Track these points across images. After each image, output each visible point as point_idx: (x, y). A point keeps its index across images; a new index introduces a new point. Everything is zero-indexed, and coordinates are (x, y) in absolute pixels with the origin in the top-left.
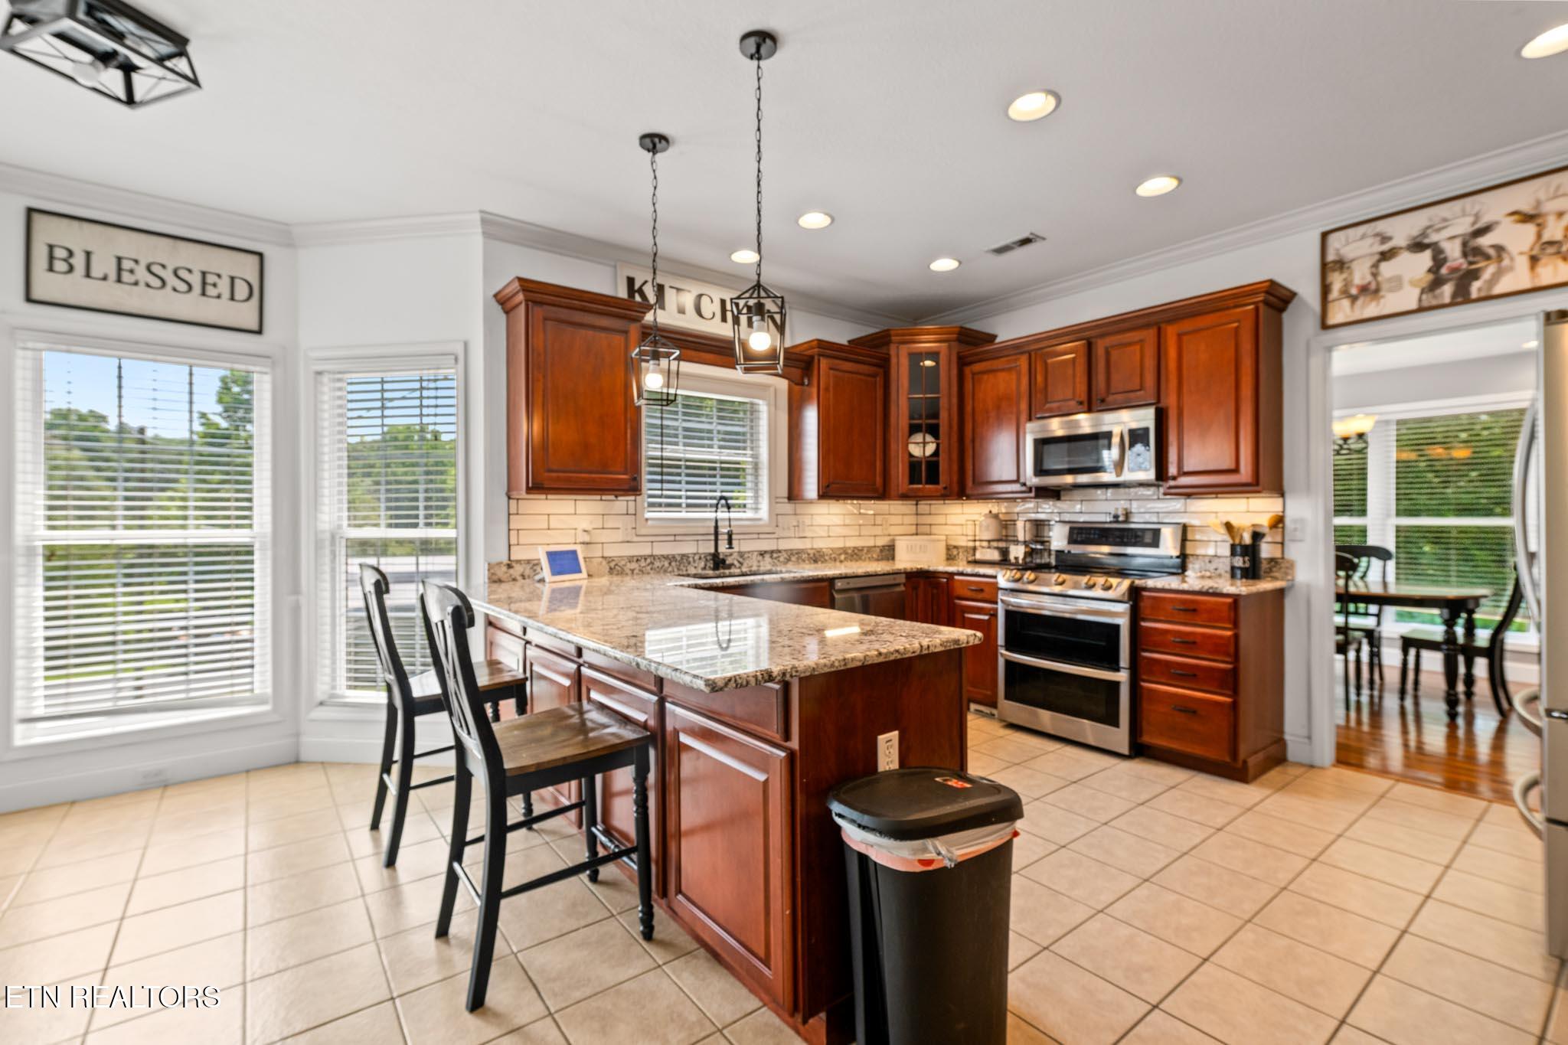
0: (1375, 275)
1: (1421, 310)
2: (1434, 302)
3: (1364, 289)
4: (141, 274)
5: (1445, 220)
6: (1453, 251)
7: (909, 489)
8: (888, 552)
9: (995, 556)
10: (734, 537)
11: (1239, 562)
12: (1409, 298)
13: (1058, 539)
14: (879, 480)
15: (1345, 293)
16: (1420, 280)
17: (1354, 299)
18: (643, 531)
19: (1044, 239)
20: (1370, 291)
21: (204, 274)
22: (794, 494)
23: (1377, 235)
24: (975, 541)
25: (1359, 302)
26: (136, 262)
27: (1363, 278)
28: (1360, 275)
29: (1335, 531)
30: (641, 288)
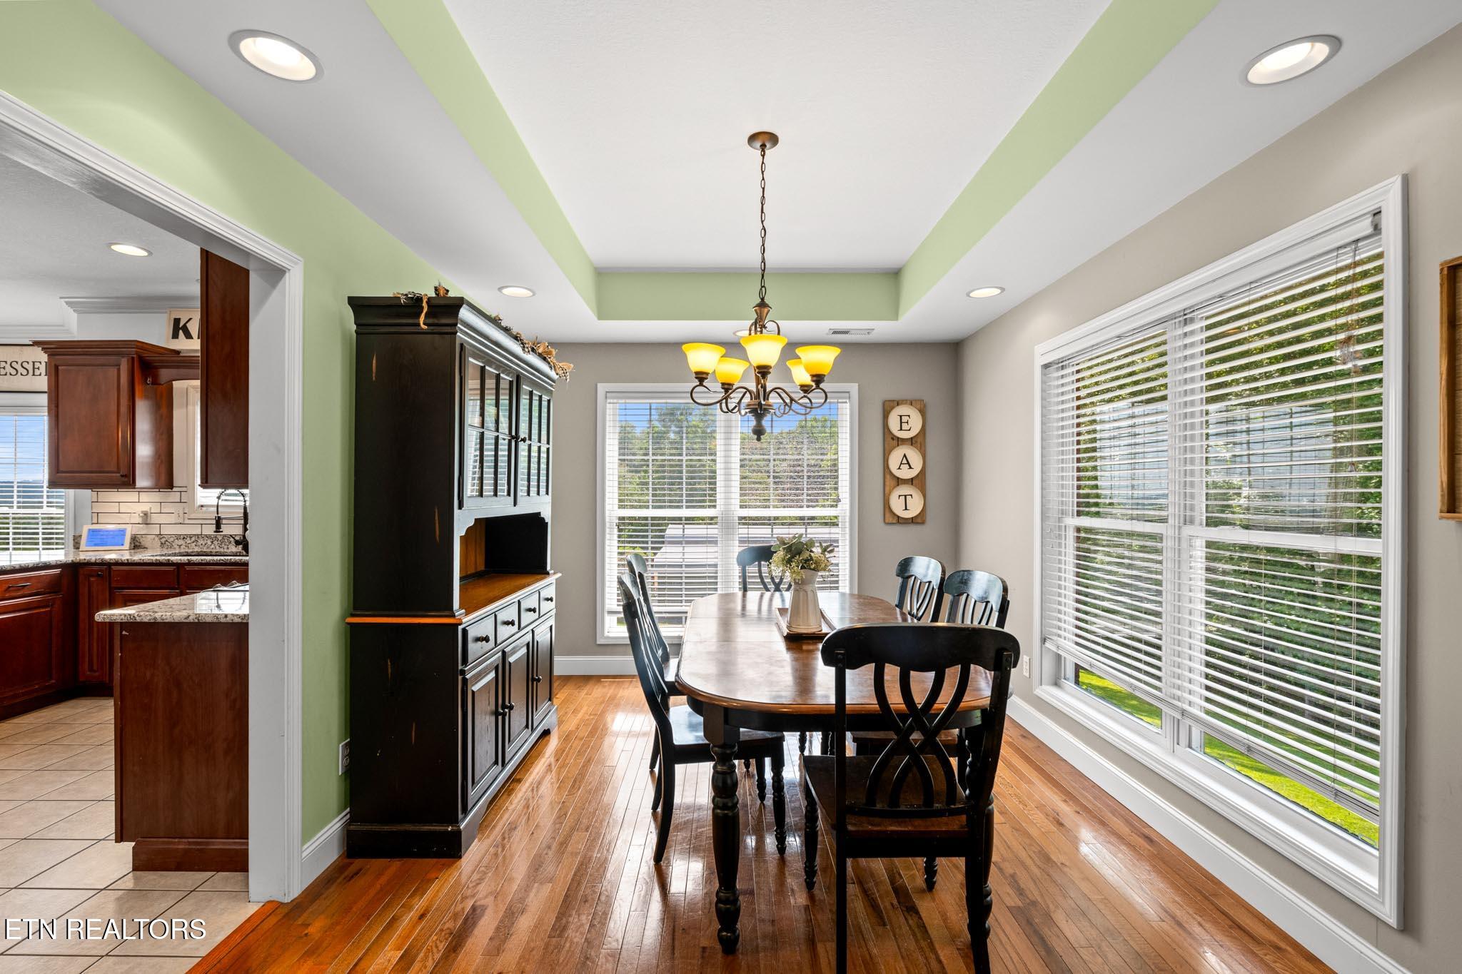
18: (193, 516)
30: (185, 325)
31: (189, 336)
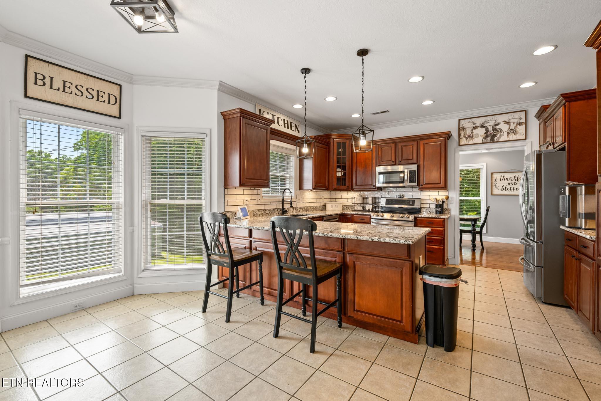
0: (472, 133)
1: (483, 143)
2: (486, 142)
3: (469, 136)
4: (73, 88)
5: (489, 121)
6: (490, 129)
7: (337, 187)
8: (324, 208)
9: (361, 208)
10: (293, 202)
11: (438, 209)
12: (479, 140)
13: (383, 203)
14: (327, 184)
15: (464, 136)
16: (482, 135)
17: (467, 138)
18: (262, 201)
19: (389, 112)
20: (471, 137)
21: (98, 91)
22: (301, 188)
23: (472, 122)
24: (355, 204)
25: (468, 140)
26: (72, 84)
27: (469, 133)
28: (468, 132)
29: (460, 201)
30: (263, 113)
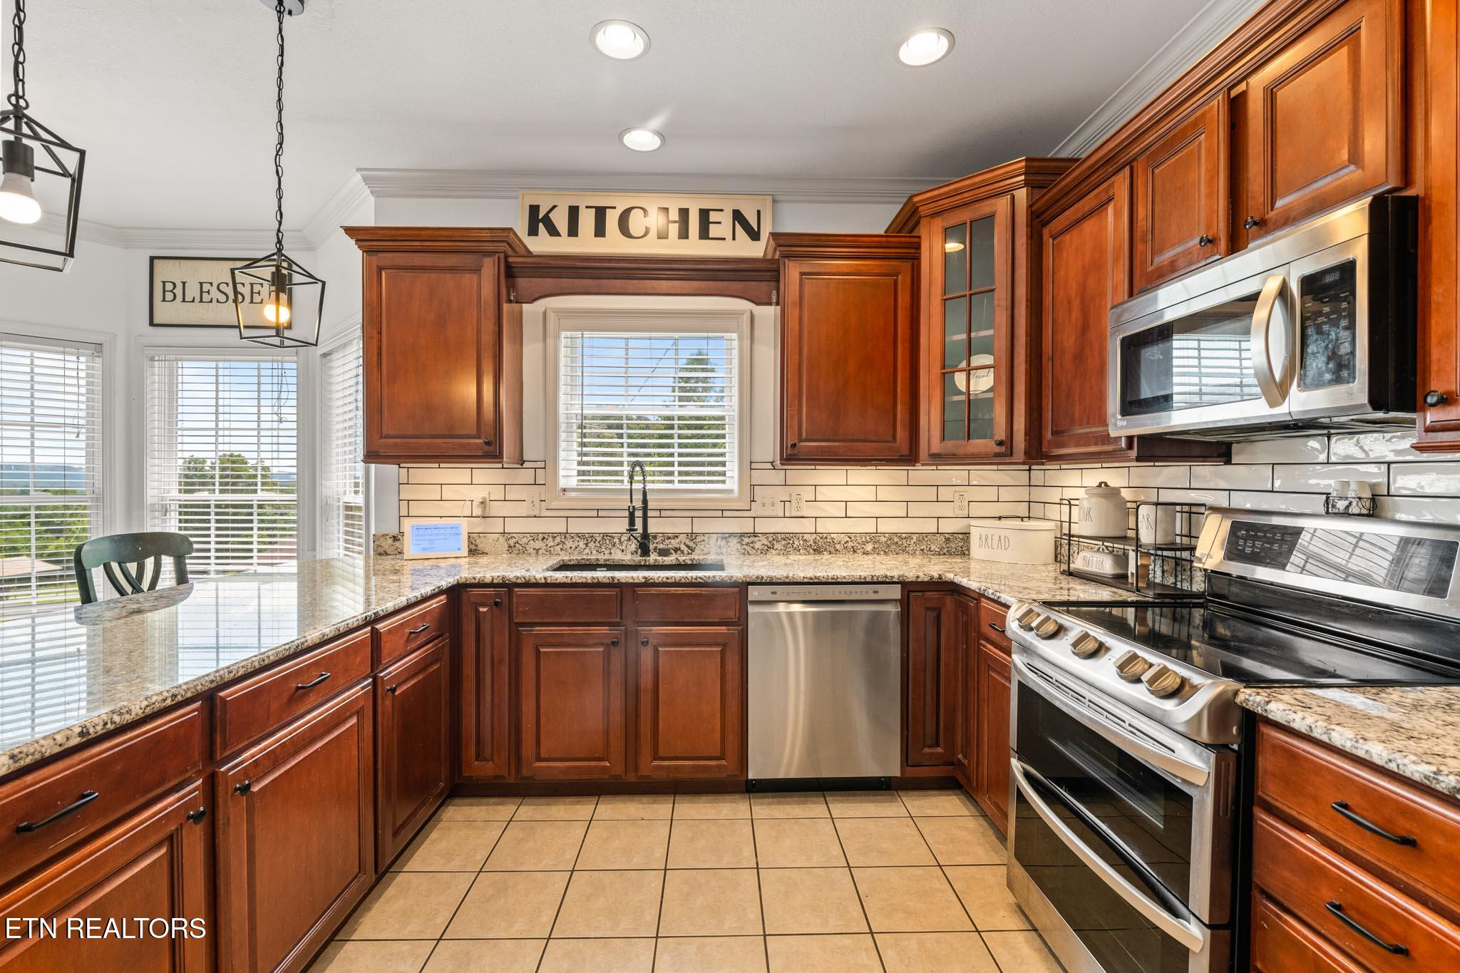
4: (214, 292)
7: (944, 447)
8: (961, 543)
14: (901, 434)
18: (555, 504)
26: (211, 284)
30: (547, 216)
31: (553, 231)
